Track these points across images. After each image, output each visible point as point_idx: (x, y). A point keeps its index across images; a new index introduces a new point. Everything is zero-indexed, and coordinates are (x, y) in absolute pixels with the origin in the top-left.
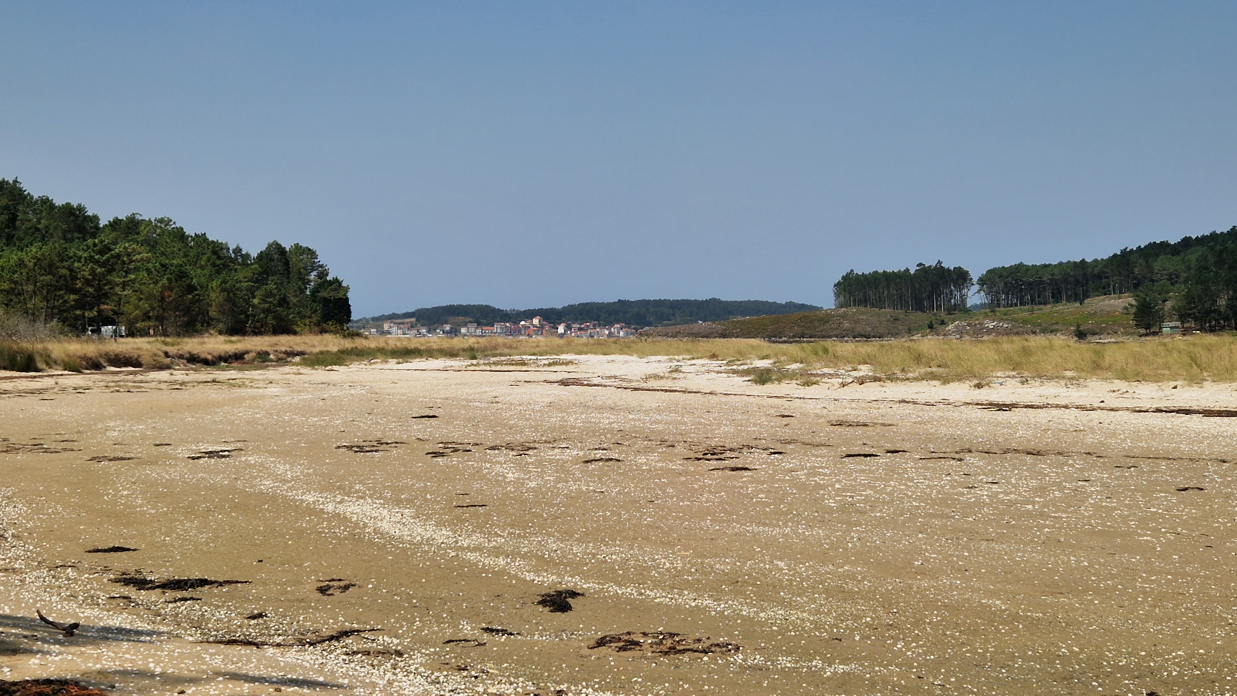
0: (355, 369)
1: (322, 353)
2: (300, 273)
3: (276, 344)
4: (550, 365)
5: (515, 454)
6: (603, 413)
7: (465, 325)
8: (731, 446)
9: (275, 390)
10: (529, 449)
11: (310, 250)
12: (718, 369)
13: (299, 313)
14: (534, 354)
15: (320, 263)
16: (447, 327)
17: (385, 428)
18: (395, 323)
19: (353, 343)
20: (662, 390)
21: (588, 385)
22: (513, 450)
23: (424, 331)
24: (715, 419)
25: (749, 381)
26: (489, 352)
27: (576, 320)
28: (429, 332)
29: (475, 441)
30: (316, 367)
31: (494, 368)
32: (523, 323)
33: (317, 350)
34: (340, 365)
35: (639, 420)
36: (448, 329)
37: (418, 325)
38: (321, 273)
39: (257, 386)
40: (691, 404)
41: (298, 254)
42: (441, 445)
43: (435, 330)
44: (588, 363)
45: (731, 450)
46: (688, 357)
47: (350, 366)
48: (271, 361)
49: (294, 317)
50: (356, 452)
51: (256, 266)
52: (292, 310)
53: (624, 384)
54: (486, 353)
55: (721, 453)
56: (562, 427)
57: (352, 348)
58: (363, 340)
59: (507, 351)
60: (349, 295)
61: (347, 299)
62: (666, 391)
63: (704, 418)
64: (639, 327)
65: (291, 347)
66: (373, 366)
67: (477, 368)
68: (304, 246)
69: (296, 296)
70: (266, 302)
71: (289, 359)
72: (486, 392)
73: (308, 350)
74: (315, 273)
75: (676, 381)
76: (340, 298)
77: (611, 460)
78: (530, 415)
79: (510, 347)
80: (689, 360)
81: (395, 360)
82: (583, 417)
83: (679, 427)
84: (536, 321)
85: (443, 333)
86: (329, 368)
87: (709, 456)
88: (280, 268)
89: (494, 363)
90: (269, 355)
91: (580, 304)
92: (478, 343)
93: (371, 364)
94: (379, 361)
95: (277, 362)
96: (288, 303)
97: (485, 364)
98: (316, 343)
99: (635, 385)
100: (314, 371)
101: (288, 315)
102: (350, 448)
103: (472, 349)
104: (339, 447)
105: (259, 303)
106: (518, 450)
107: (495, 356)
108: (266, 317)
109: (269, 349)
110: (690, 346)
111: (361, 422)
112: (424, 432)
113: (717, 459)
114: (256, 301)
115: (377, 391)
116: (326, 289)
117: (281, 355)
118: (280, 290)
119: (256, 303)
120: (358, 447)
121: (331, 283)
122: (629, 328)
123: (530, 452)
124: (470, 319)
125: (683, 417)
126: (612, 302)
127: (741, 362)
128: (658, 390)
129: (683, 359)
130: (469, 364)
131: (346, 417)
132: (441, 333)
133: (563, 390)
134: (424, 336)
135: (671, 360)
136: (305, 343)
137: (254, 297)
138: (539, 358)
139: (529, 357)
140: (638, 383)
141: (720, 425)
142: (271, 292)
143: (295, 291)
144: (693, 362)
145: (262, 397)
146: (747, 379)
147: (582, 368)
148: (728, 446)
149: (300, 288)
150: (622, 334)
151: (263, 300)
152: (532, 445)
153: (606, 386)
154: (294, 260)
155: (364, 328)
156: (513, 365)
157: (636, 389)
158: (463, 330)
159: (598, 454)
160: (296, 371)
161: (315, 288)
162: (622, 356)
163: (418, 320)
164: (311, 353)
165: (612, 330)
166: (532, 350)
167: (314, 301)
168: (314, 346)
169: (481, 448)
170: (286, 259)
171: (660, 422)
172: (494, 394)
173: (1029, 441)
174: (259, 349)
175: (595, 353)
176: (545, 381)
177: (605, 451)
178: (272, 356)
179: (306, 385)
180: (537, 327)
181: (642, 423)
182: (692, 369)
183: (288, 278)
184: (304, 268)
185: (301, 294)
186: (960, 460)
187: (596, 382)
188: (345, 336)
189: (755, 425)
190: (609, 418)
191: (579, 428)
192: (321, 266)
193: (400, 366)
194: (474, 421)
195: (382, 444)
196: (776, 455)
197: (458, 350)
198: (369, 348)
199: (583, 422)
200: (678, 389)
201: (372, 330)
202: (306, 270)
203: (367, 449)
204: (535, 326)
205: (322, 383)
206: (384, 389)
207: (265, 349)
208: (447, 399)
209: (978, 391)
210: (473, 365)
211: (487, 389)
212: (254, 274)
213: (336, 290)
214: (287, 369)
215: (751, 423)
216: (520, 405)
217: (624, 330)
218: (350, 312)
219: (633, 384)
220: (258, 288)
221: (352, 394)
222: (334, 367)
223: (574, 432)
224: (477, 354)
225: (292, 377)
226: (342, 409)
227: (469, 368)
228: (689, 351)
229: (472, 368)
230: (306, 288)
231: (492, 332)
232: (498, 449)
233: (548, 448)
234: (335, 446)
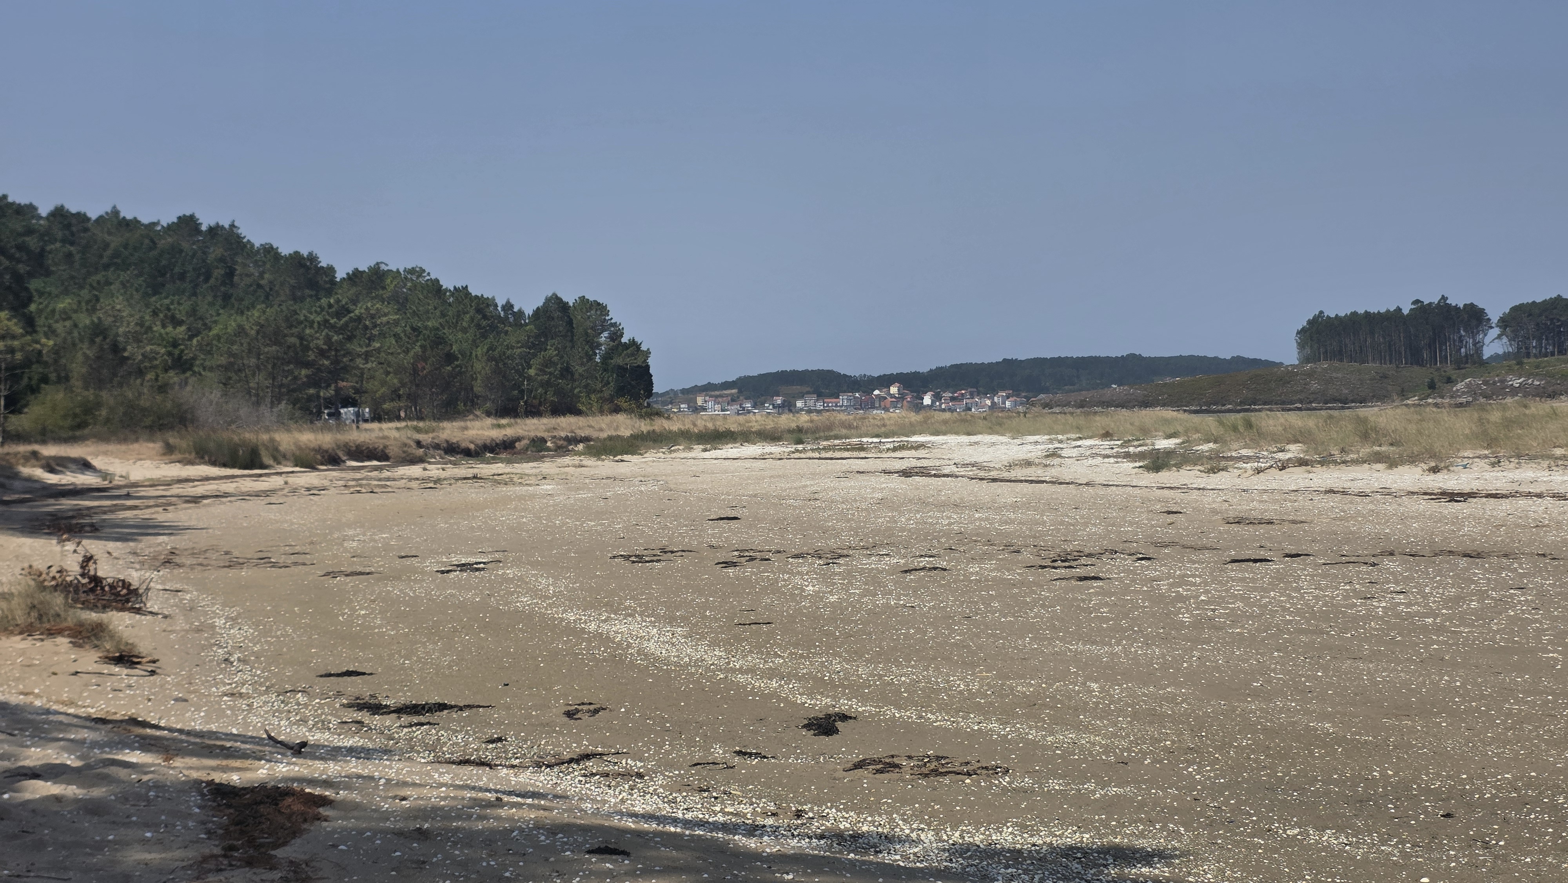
0: (651, 459)
1: (610, 438)
2: (587, 334)
3: (555, 429)
4: (895, 449)
5: (822, 563)
6: (944, 512)
7: (801, 396)
8: (1092, 550)
9: (548, 487)
10: (841, 556)
11: (599, 304)
12: (1109, 452)
13: (586, 386)
14: (877, 436)
15: (613, 321)
16: (779, 401)
17: (673, 534)
18: (711, 396)
19: (651, 425)
20: (1026, 481)
21: (935, 476)
22: (820, 558)
23: (748, 405)
24: (1082, 517)
25: (1140, 467)
26: (822, 434)
27: (946, 388)
28: (754, 407)
29: (778, 548)
30: (603, 457)
31: (824, 455)
32: (877, 392)
33: (603, 435)
34: (633, 454)
35: (987, 519)
36: (779, 402)
37: (741, 398)
38: (615, 333)
39: (528, 482)
40: (1057, 499)
41: (584, 310)
42: (736, 553)
43: (763, 404)
44: (944, 446)
45: (1089, 555)
46: (1074, 436)
47: (645, 455)
48: (548, 449)
49: (580, 392)
50: (634, 562)
51: (532, 327)
52: (577, 383)
53: (982, 474)
54: (817, 436)
55: (1074, 560)
56: (888, 529)
57: (649, 432)
58: (664, 421)
59: (844, 431)
60: (650, 361)
61: (648, 367)
62: (1032, 482)
63: (1068, 516)
64: (1031, 394)
65: (572, 432)
66: (673, 455)
67: (802, 455)
68: (591, 299)
69: (582, 364)
70: (545, 373)
71: (570, 447)
72: (806, 486)
73: (595, 434)
74: (606, 334)
75: (1048, 469)
76: (638, 366)
77: (935, 569)
78: (853, 515)
79: (850, 427)
80: (1075, 440)
81: (701, 447)
82: (918, 516)
83: (1034, 527)
84: (894, 390)
85: (774, 407)
86: (619, 457)
87: (1059, 563)
88: (561, 329)
89: (824, 449)
90: (546, 442)
91: (952, 366)
92: (812, 421)
93: (670, 452)
94: (681, 447)
95: (556, 451)
96: (572, 375)
97: (812, 450)
98: (604, 426)
99: (994, 474)
100: (599, 463)
101: (573, 389)
102: (627, 558)
103: (800, 430)
104: (614, 557)
105: (536, 374)
106: (827, 558)
107: (827, 438)
108: (546, 393)
109: (545, 435)
110: (1082, 421)
111: (646, 526)
112: (719, 538)
113: (1066, 567)
114: (532, 372)
115: (672, 486)
116: (621, 354)
117: (561, 443)
118: (562, 357)
119: (533, 374)
120: (636, 556)
121: (626, 346)
122: (1018, 396)
123: (841, 561)
124: (808, 389)
125: (1042, 515)
126: (994, 362)
127: (1141, 442)
128: (1021, 481)
129: (1068, 439)
130: (793, 450)
131: (628, 520)
132: (771, 407)
133: (902, 482)
134: (749, 412)
135: (1051, 441)
136: (590, 426)
137: (530, 367)
138: (883, 440)
139: (870, 440)
140: (999, 472)
141: (1086, 525)
142: (550, 360)
143: (581, 358)
144: (1079, 443)
145: (532, 496)
146: (1138, 464)
147: (936, 453)
148: (1087, 551)
149: (587, 354)
150: (1008, 404)
151: (541, 370)
152: (845, 552)
153: (957, 477)
154: (579, 317)
155: (671, 403)
156: (848, 450)
157: (994, 480)
158: (799, 404)
159: (922, 562)
160: (577, 462)
161: (606, 353)
162: (991, 436)
163: (740, 392)
164: (598, 439)
165: (996, 399)
166: (876, 431)
167: (605, 370)
168: (601, 430)
169: (782, 556)
170: (569, 317)
171: (1012, 522)
172: (814, 489)
173: (1473, 540)
174: (532, 434)
175: (957, 433)
176: (885, 472)
177: (931, 559)
178: (549, 444)
179: (587, 481)
180: (895, 397)
181: (990, 523)
182: (1075, 452)
183: (572, 341)
184: (592, 328)
185: (588, 362)
186: (1374, 565)
187: (946, 472)
188: (641, 417)
189: (1131, 524)
190: (950, 517)
191: (909, 530)
192: (614, 325)
193: (707, 455)
194: (783, 524)
195: (665, 552)
196: (1143, 562)
197: (782, 432)
198: (670, 432)
199: (916, 523)
200: (1047, 479)
201: (682, 406)
202: (595, 331)
203: (647, 559)
204: (892, 396)
205: (607, 478)
206: (681, 484)
207: (539, 434)
208: (755, 496)
209: (1432, 476)
210: (797, 451)
211: (808, 483)
212: (529, 337)
213: (633, 355)
214: (567, 460)
215: (1126, 522)
216: (843, 503)
217: (1011, 399)
218: (651, 384)
219: (992, 473)
220: (535, 355)
221: (641, 492)
222: (626, 457)
223: (901, 536)
224: (803, 436)
225: (571, 470)
226: (626, 511)
227: (793, 456)
228: (1079, 429)
229: (797, 455)
230: (595, 354)
231: (836, 406)
232: (803, 557)
233: (864, 555)
234: (610, 555)
